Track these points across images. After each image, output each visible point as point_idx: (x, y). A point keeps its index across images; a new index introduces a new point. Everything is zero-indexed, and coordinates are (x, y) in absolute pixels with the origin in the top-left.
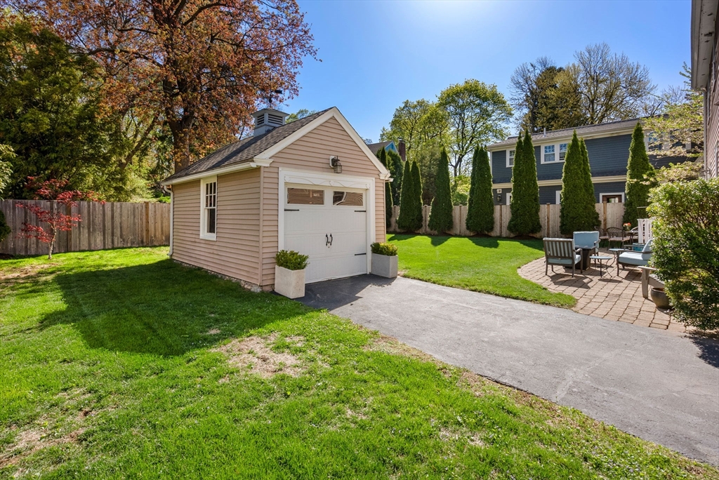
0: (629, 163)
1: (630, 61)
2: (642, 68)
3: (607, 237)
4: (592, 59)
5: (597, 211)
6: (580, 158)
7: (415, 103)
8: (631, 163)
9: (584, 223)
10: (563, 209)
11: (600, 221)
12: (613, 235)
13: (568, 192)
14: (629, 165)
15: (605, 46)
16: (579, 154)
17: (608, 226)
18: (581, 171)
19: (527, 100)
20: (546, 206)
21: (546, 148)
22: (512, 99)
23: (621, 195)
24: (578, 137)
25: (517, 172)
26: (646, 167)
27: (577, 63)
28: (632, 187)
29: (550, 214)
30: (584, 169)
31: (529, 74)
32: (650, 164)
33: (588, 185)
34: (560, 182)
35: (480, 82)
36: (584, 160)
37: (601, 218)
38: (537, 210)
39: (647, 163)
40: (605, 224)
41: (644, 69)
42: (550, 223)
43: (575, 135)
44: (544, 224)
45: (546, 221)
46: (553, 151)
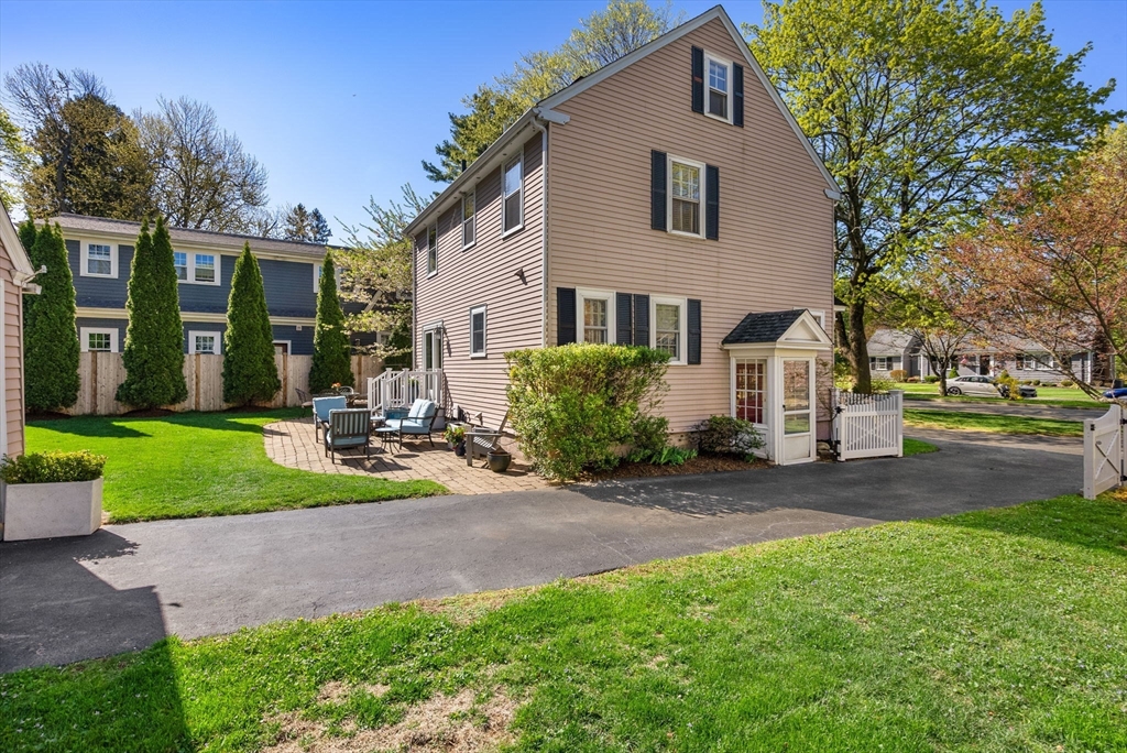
5: (276, 366)
6: (256, 286)
8: (321, 305)
10: (228, 361)
13: (240, 337)
14: (318, 306)
16: (255, 279)
17: (290, 387)
18: (257, 306)
20: (194, 356)
23: (287, 344)
24: (251, 252)
29: (202, 370)
30: (260, 303)
33: (266, 327)
34: (224, 318)
36: (260, 290)
37: (281, 377)
38: (182, 364)
40: (285, 385)
43: (248, 250)
45: (194, 382)
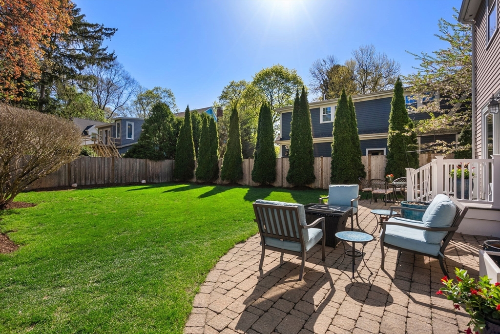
0: (390, 116)
1: (389, 59)
2: (396, 63)
3: (370, 189)
4: (364, 57)
5: (363, 163)
6: (348, 112)
7: (239, 83)
8: (392, 117)
9: (351, 175)
10: (333, 161)
11: (365, 173)
12: (376, 187)
13: (338, 145)
14: (390, 119)
15: (372, 46)
16: (347, 108)
17: (373, 177)
18: (349, 125)
19: (321, 87)
20: (320, 158)
21: (324, 109)
22: (310, 85)
23: (383, 150)
25: (295, 126)
26: (406, 121)
27: (354, 59)
28: (394, 139)
29: (324, 166)
30: (352, 123)
31: (322, 67)
32: (409, 118)
33: (355, 139)
35: (285, 68)
36: (351, 115)
37: (366, 170)
38: (312, 163)
39: (407, 117)
40: (370, 176)
41: (398, 64)
42: (324, 174)
44: (319, 176)
45: (320, 173)
46: (330, 112)
